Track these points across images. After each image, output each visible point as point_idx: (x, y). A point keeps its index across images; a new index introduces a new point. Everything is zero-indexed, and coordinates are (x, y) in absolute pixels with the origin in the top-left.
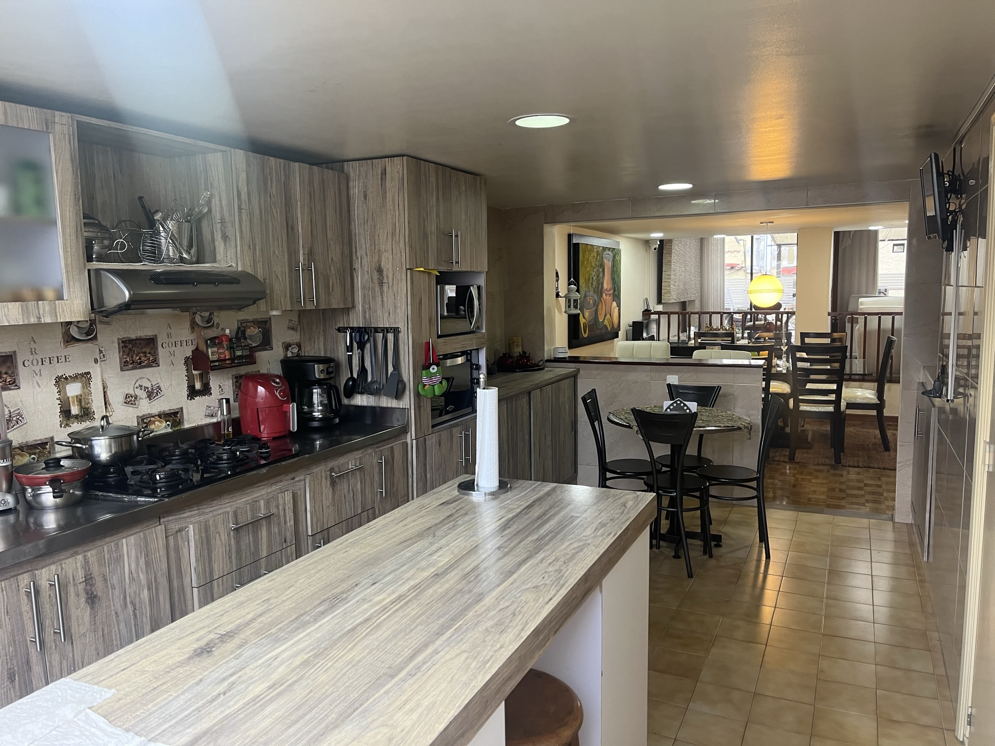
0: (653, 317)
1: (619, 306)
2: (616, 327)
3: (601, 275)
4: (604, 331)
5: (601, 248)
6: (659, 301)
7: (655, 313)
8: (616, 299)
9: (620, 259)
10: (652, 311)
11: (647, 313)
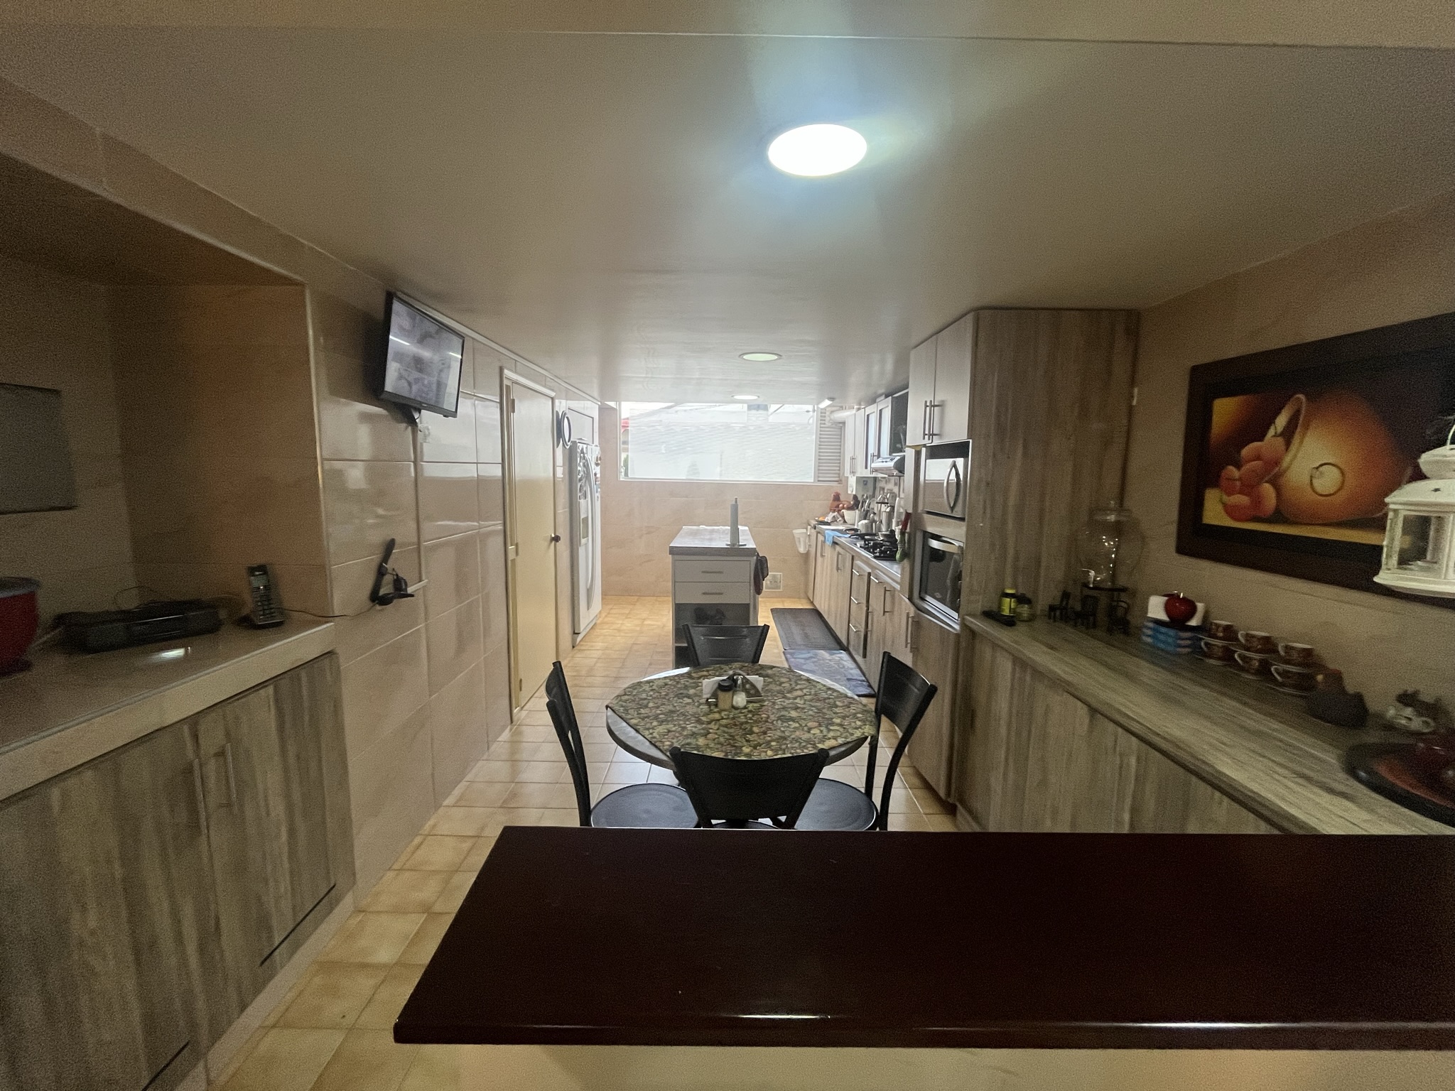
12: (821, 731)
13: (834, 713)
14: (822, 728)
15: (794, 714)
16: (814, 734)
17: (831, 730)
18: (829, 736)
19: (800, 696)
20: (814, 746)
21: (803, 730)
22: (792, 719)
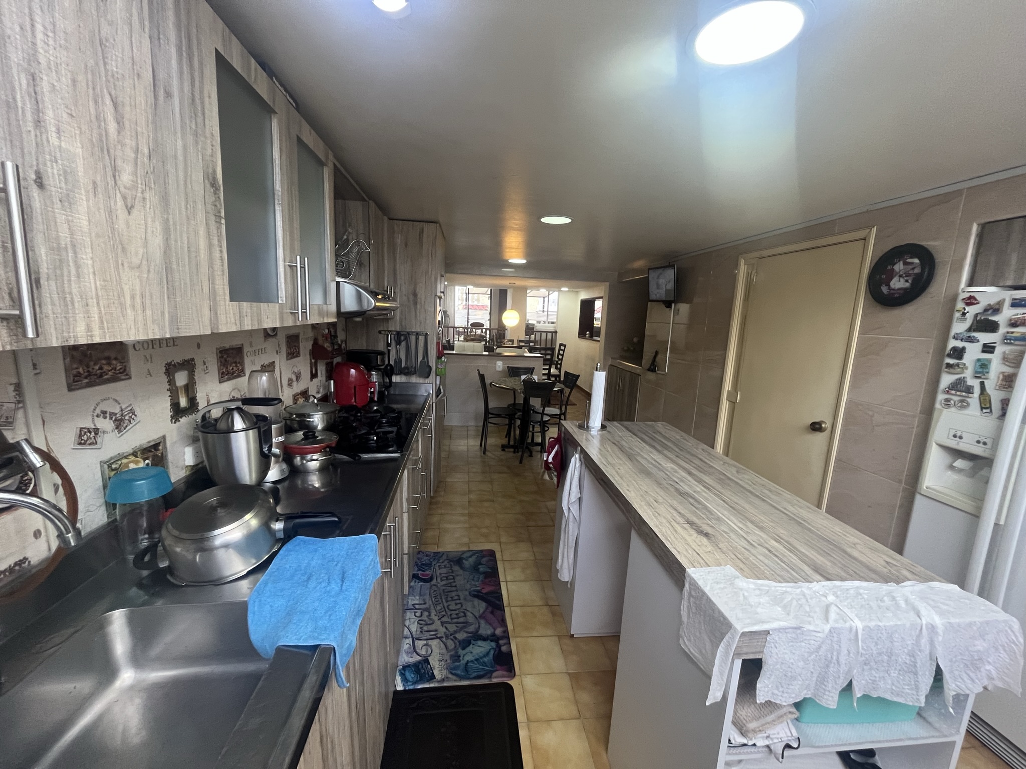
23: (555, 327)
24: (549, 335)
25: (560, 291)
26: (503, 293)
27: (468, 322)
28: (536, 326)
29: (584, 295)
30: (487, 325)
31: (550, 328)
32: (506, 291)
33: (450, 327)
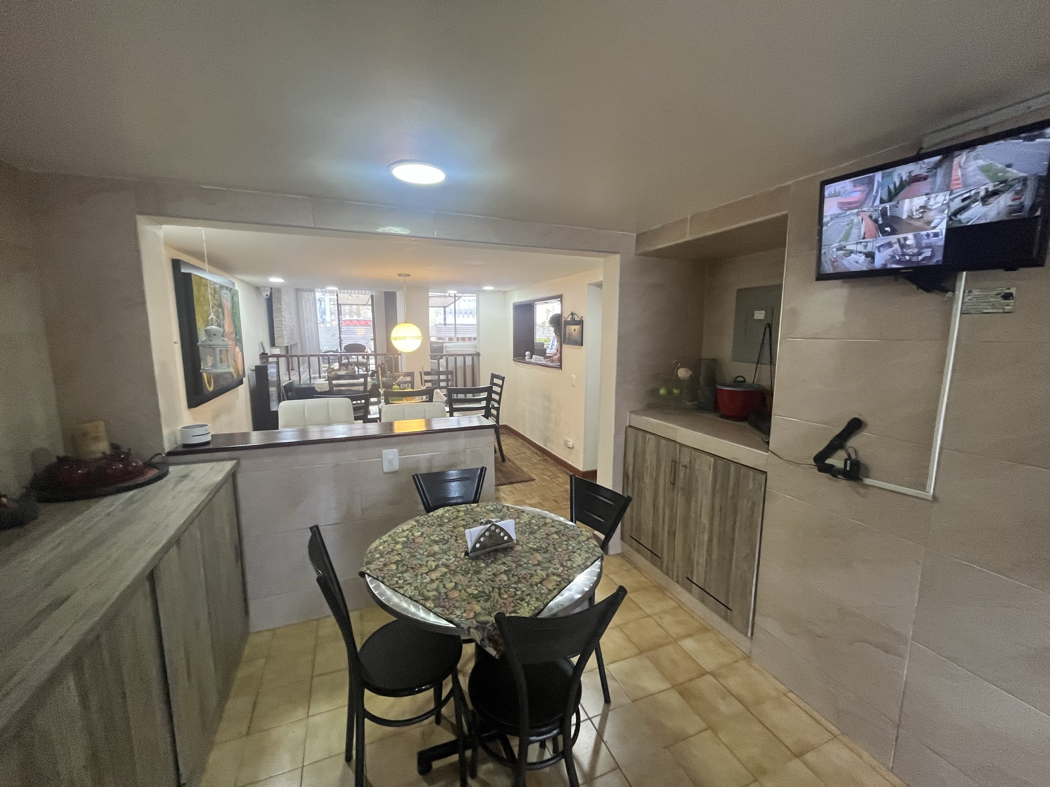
0: (271, 359)
1: (242, 350)
2: (241, 373)
3: (221, 316)
4: (230, 380)
5: (218, 286)
6: (273, 344)
7: (273, 356)
8: (238, 344)
9: (238, 300)
10: (269, 354)
11: (264, 356)
12: (413, 535)
13: (400, 554)
14: (413, 537)
15: (436, 548)
16: (418, 531)
17: (405, 537)
18: (408, 532)
19: (433, 570)
20: (417, 521)
21: (427, 534)
22: (436, 542)
23: (475, 347)
24: (469, 359)
25: (479, 292)
26: (390, 298)
27: (341, 344)
28: (447, 347)
29: (519, 297)
30: (370, 348)
31: (467, 347)
32: (394, 294)
33: (311, 356)
